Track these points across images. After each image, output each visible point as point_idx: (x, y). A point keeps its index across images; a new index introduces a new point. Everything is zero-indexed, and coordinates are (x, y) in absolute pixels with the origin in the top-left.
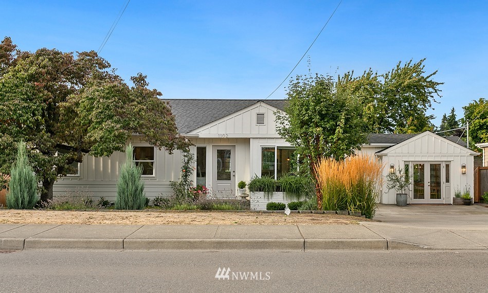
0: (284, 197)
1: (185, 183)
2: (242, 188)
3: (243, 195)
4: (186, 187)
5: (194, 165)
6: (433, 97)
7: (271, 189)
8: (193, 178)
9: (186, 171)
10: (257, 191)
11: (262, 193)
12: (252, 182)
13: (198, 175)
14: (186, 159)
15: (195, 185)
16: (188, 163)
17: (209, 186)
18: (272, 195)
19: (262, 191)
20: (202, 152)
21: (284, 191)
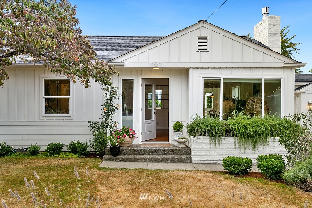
0: (235, 143)
1: (106, 125)
2: (178, 130)
3: (181, 140)
4: (108, 130)
5: (118, 102)
6: (292, 54)
7: (220, 133)
8: (118, 118)
9: (109, 109)
10: (201, 135)
11: (207, 139)
12: (193, 123)
13: (124, 114)
14: (109, 94)
15: (119, 127)
16: (111, 99)
17: (137, 128)
18: (220, 141)
19: (208, 135)
20: (128, 86)
21: (236, 136)
